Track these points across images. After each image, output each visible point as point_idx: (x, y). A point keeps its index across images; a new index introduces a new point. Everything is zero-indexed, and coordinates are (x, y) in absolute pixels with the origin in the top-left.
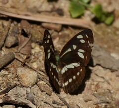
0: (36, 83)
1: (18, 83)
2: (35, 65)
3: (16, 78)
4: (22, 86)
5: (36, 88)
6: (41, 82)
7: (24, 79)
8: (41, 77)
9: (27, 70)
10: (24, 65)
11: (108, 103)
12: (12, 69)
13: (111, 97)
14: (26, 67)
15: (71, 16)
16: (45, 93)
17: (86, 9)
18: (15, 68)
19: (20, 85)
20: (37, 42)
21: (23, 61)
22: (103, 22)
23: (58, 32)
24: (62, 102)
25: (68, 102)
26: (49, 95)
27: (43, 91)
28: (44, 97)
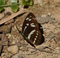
0: (19, 50)
1: (12, 54)
2: (13, 43)
3: (10, 53)
4: (14, 55)
5: (20, 52)
6: (21, 48)
7: (13, 51)
8: (19, 45)
9: (12, 47)
10: (9, 46)
11: (54, 37)
12: (5, 50)
13: (54, 34)
14: (10, 46)
15: (14, 12)
16: (25, 51)
17: (19, 5)
18: (6, 49)
19: (13, 55)
20: (8, 33)
21: (7, 44)
22: (29, 6)
23: (14, 22)
24: (35, 50)
25: (38, 48)
26: (28, 51)
27: (24, 51)
28: (26, 53)
